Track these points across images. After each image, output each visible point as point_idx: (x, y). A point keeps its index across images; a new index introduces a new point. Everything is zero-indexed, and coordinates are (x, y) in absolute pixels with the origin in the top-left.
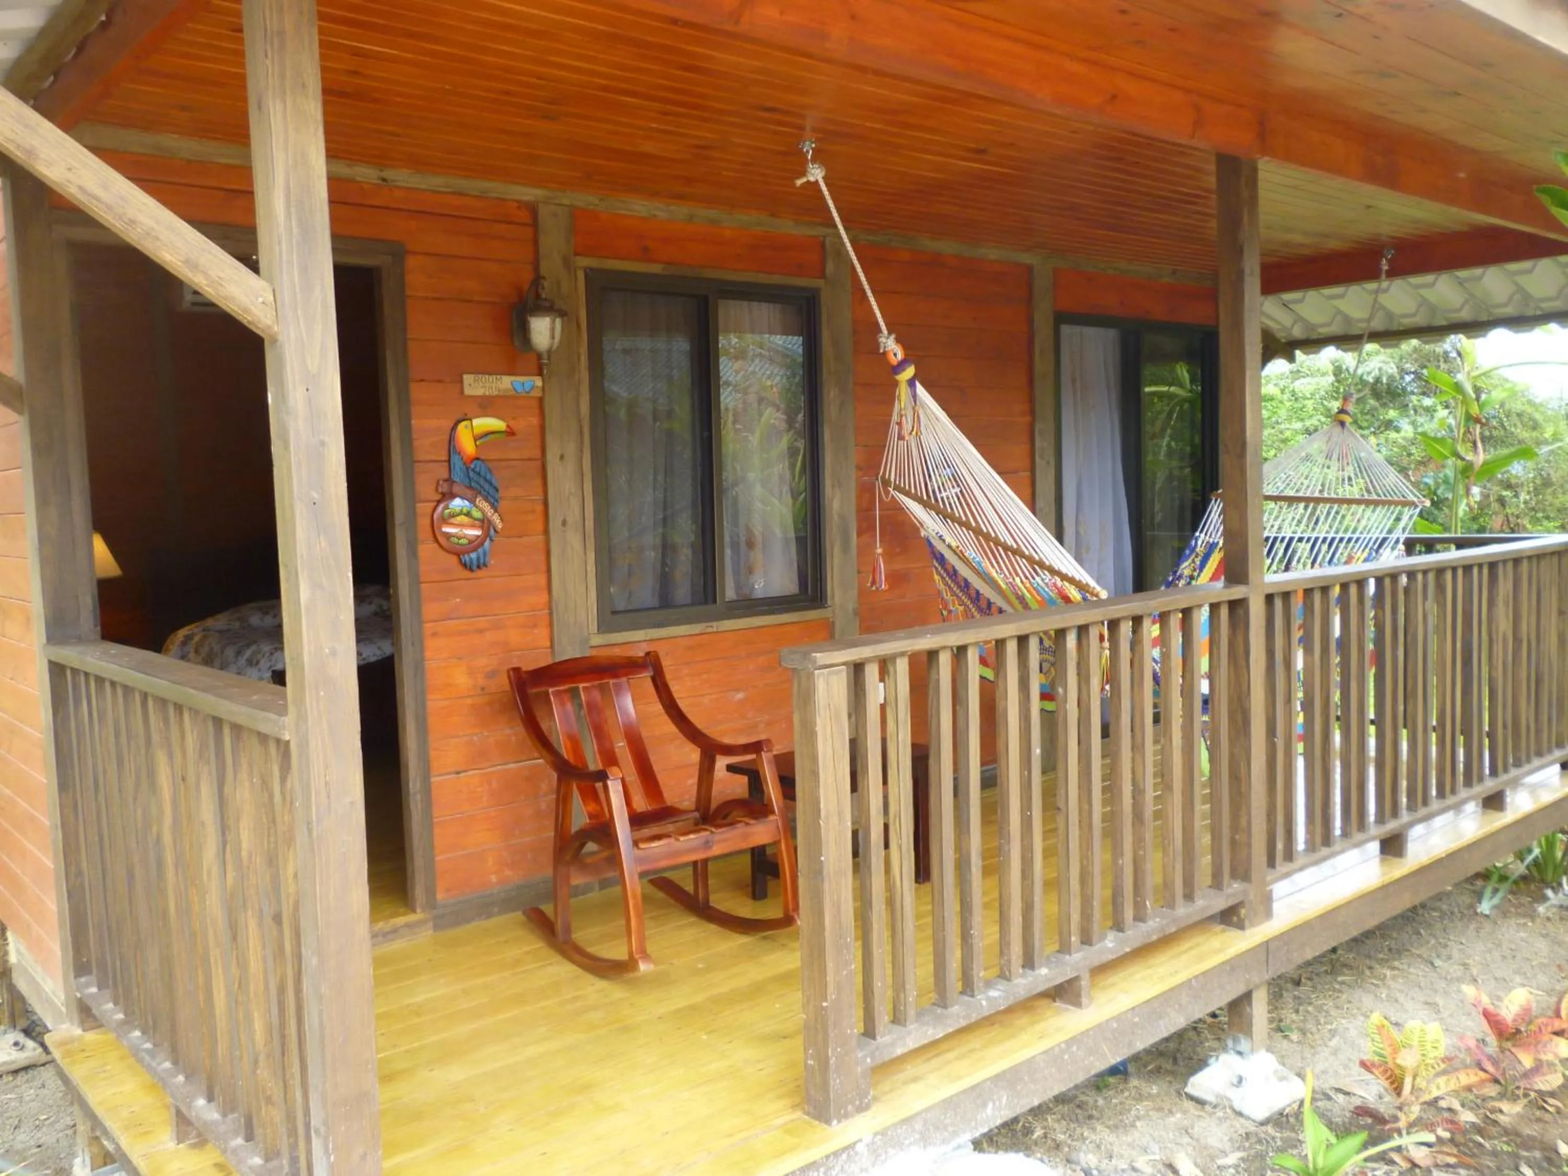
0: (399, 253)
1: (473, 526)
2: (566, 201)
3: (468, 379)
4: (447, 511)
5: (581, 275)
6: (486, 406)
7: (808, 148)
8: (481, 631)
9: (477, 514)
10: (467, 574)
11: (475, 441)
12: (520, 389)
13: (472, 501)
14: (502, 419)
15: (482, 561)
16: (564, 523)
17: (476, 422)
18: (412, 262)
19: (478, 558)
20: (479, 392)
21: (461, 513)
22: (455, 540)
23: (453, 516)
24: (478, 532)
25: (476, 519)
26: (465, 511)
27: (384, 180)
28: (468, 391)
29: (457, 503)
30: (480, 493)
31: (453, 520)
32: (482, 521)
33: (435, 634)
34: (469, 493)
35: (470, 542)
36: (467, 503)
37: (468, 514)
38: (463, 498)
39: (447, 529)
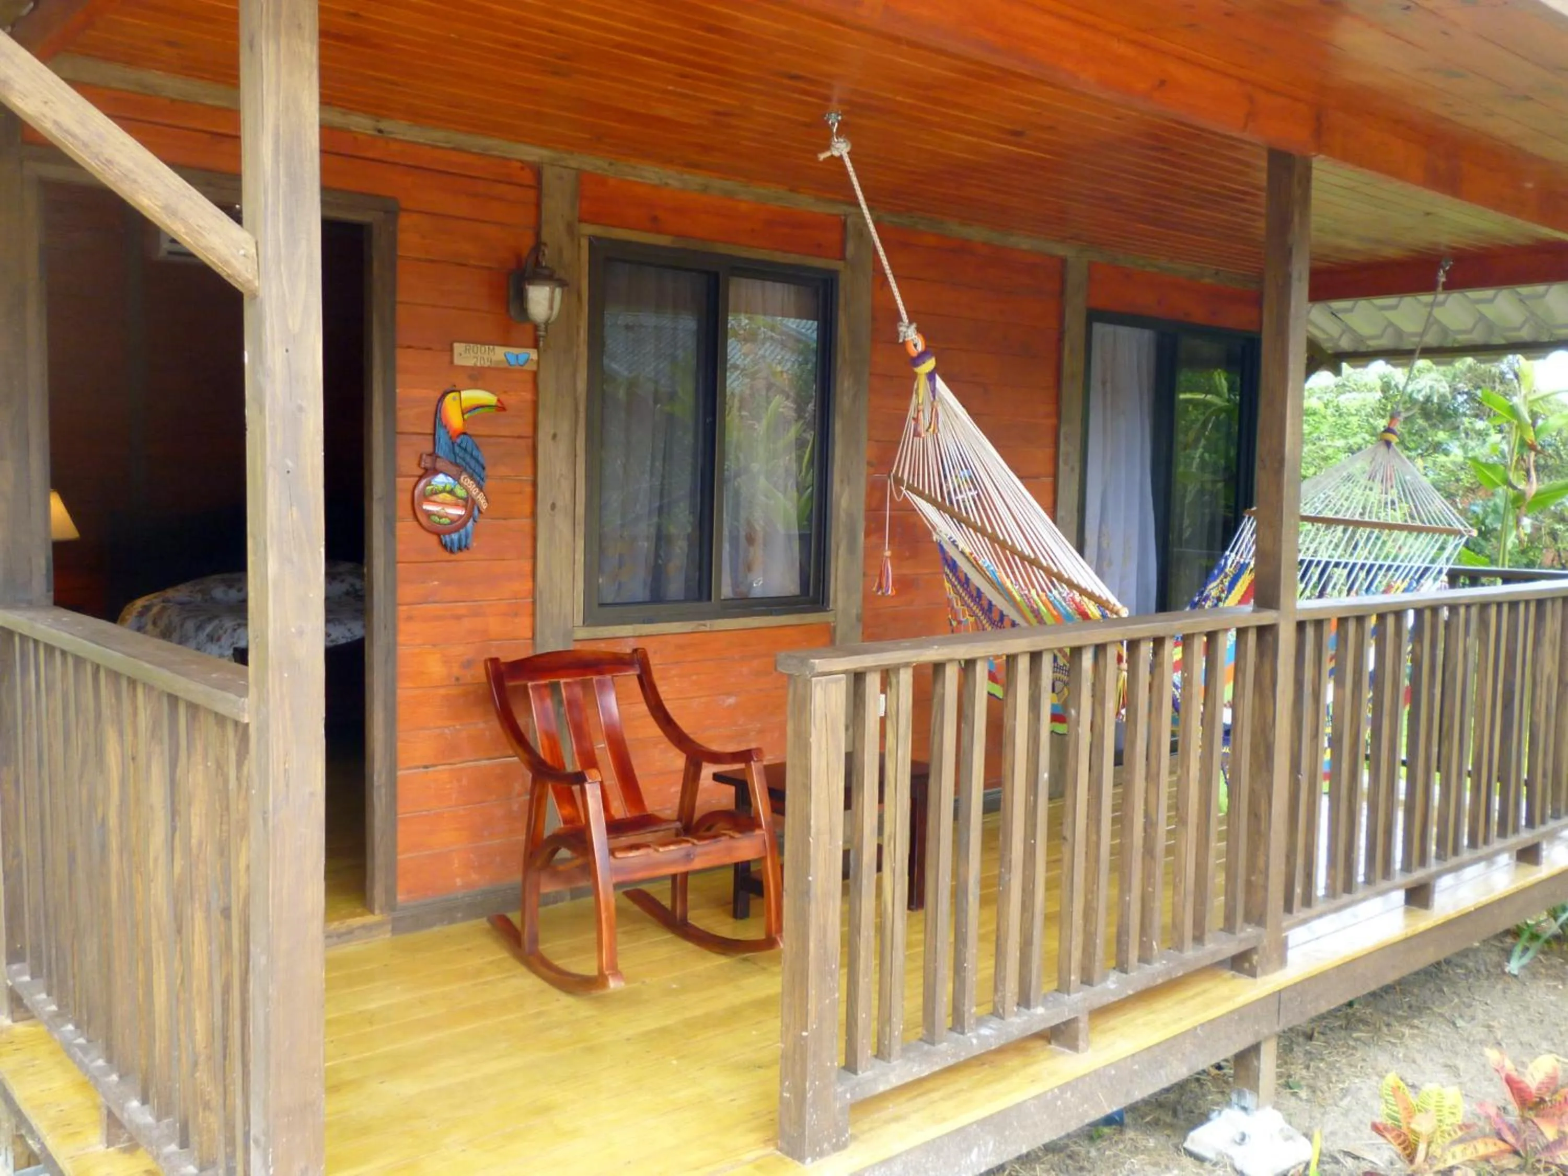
0: (392, 211)
1: (456, 505)
2: (573, 163)
3: (458, 347)
4: (429, 488)
5: (585, 243)
6: (477, 378)
7: (834, 120)
8: (458, 618)
9: (461, 492)
10: (446, 555)
11: (463, 414)
12: (513, 362)
13: (457, 478)
14: (493, 392)
15: (463, 543)
16: (553, 506)
17: (465, 394)
18: (404, 220)
19: (460, 540)
20: (470, 363)
21: (443, 491)
22: (436, 519)
23: (435, 493)
24: (461, 512)
25: (459, 498)
26: (448, 488)
27: (380, 131)
28: (458, 361)
29: (441, 480)
30: (465, 470)
31: (435, 498)
32: (466, 500)
33: (410, 618)
34: (454, 470)
35: (452, 522)
36: (450, 480)
37: (451, 492)
38: (447, 475)
39: (428, 507)
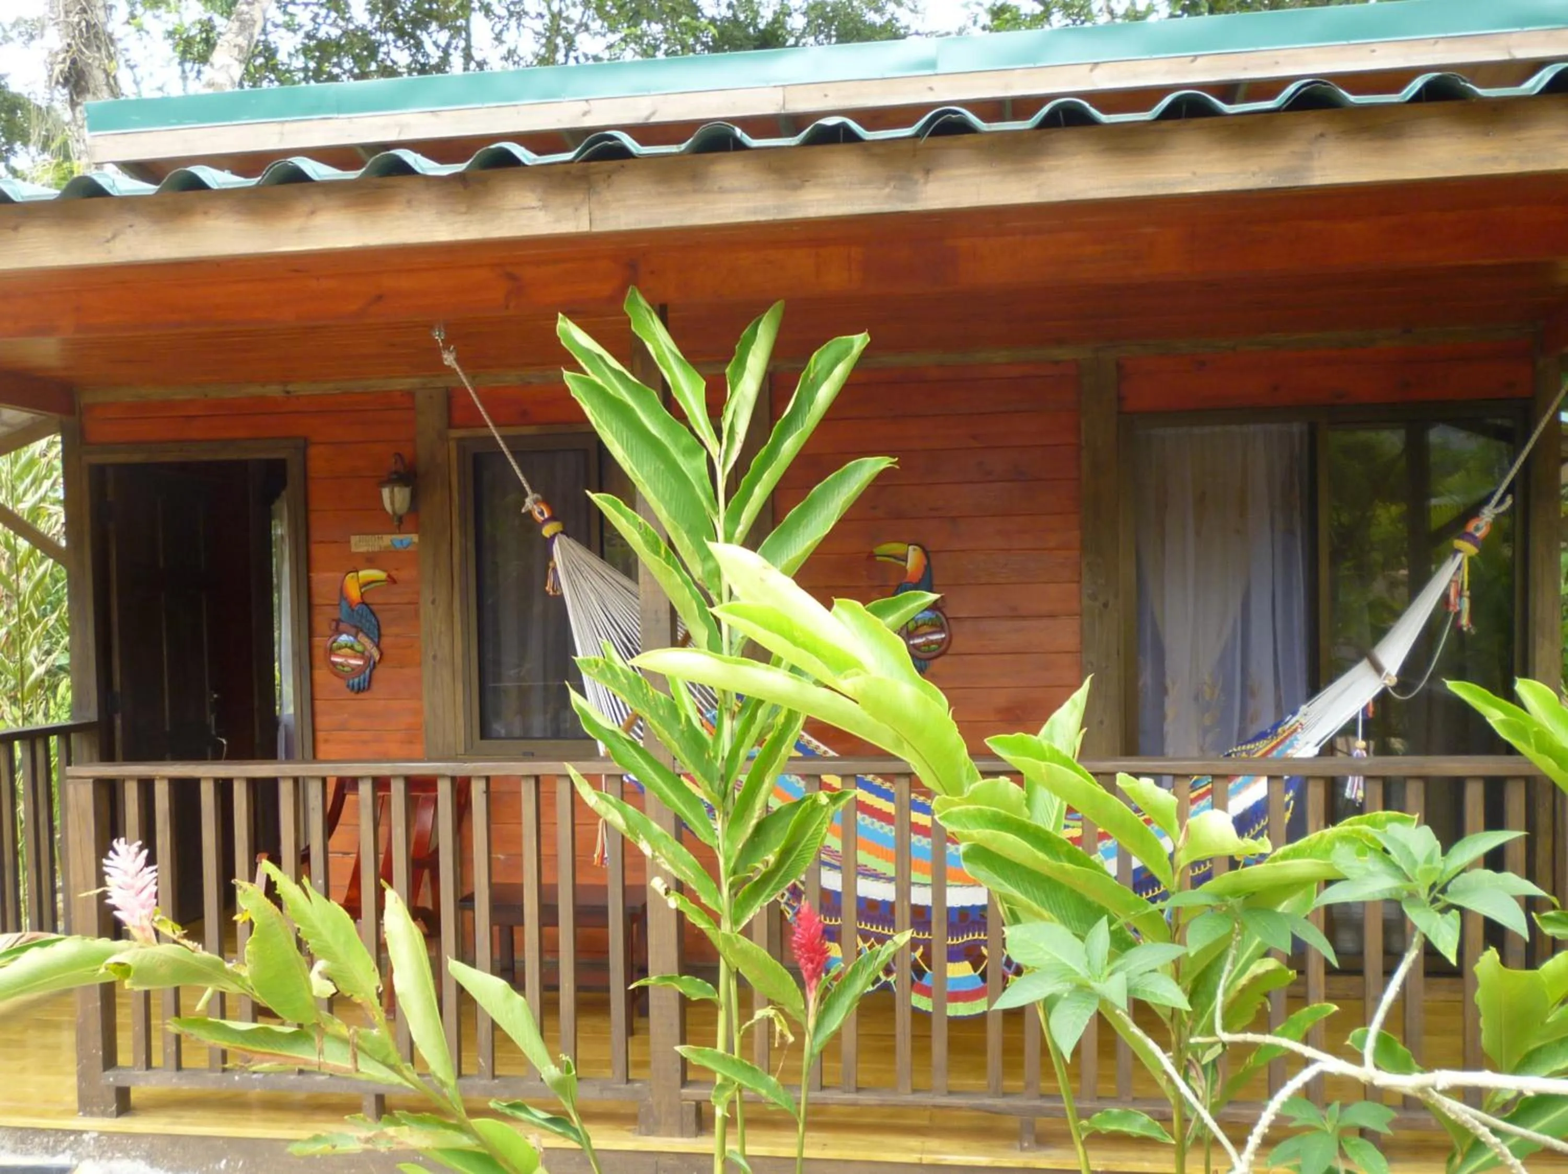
0: (305, 444)
1: (355, 657)
2: (440, 385)
3: (354, 539)
4: (335, 645)
5: (453, 445)
6: (371, 561)
7: (438, 336)
8: (365, 742)
9: (359, 648)
10: (353, 695)
11: (361, 588)
12: (398, 545)
13: (356, 637)
14: (384, 570)
15: (362, 686)
16: (435, 657)
17: (362, 574)
18: (313, 451)
19: (359, 684)
20: (363, 549)
21: (346, 646)
22: (341, 668)
23: (340, 648)
24: (360, 662)
25: (358, 652)
26: (349, 644)
27: (288, 392)
28: (354, 549)
29: (344, 638)
30: (362, 631)
31: (339, 652)
32: (363, 653)
33: (326, 741)
34: (353, 631)
35: (353, 669)
36: (351, 638)
37: (352, 648)
38: (348, 634)
39: (335, 659)
